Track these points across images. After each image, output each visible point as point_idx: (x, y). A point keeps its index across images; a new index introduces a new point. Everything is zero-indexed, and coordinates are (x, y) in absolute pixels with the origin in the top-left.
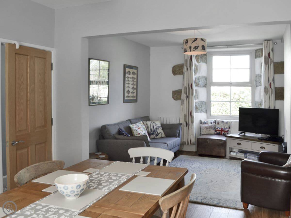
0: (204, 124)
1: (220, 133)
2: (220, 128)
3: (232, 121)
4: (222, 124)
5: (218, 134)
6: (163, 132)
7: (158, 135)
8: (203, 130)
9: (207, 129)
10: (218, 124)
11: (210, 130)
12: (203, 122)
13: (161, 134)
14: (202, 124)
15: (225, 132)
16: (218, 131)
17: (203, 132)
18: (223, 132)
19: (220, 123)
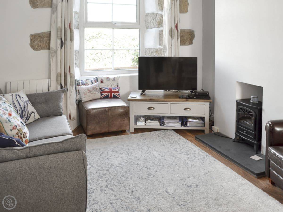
0: (82, 84)
1: (109, 95)
2: (108, 89)
3: (119, 77)
4: (108, 82)
5: (106, 97)
6: (34, 111)
7: (30, 117)
8: (85, 94)
9: (91, 92)
10: (102, 82)
11: (95, 92)
12: (80, 82)
13: (33, 114)
14: (80, 85)
15: (116, 93)
16: (106, 94)
17: (85, 98)
18: (113, 93)
19: (104, 81)
